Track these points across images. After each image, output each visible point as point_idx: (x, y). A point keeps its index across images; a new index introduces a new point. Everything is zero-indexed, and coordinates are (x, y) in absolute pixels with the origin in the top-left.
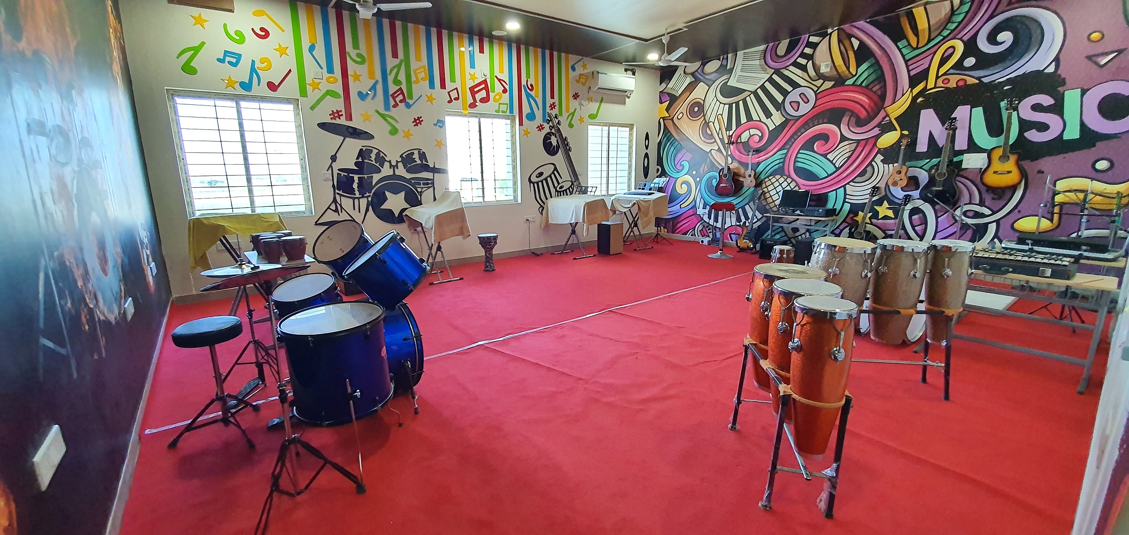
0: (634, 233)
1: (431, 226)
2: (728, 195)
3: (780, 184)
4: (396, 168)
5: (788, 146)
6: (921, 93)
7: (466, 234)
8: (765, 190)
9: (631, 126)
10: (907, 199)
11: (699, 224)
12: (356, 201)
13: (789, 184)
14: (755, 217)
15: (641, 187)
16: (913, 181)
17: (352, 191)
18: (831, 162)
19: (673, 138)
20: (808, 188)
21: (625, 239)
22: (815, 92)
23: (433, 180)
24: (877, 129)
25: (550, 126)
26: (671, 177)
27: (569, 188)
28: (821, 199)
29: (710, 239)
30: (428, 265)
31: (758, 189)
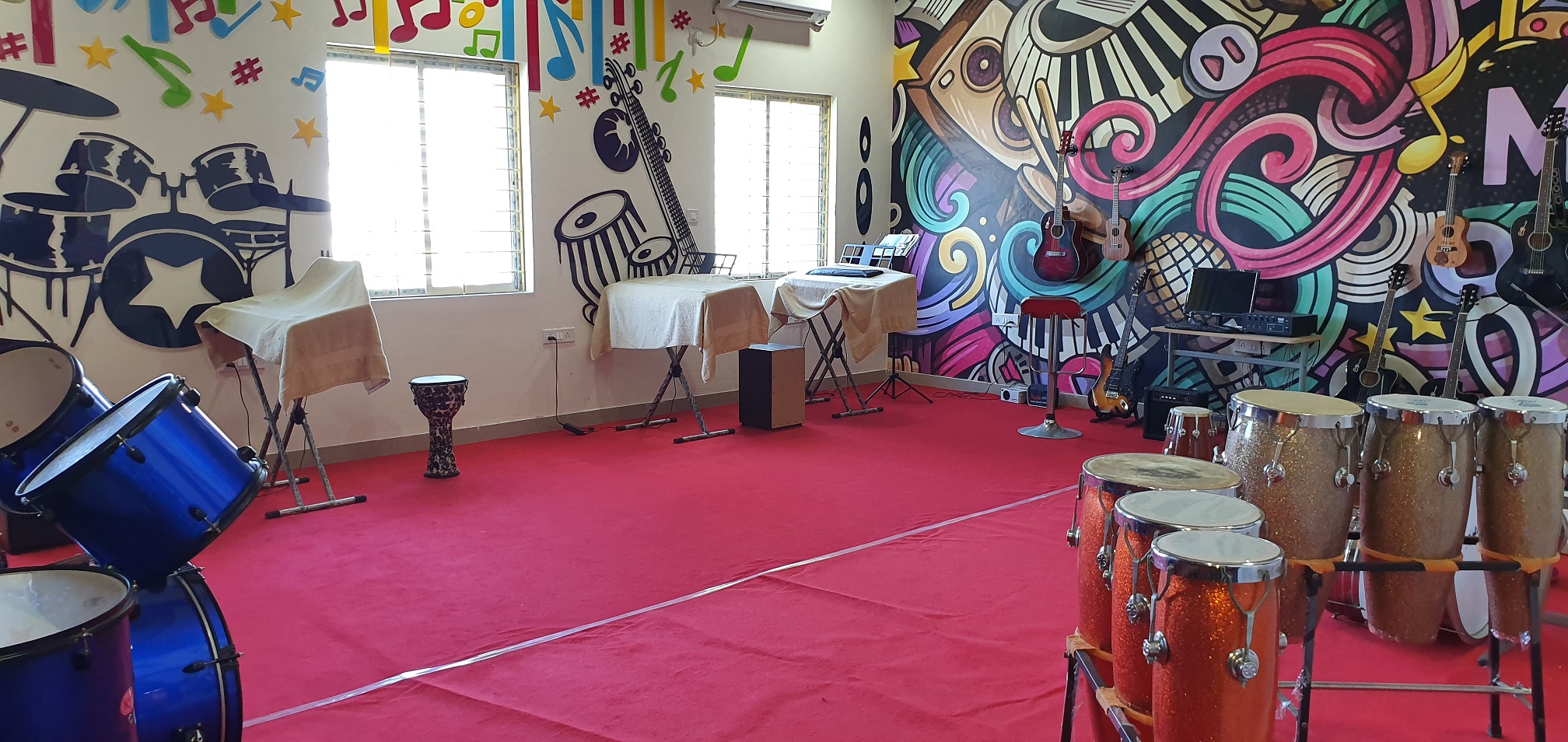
0: (832, 373)
1: (277, 354)
2: (1064, 279)
3: (1188, 255)
4: (179, 193)
5: (1201, 163)
6: (1486, 51)
7: (376, 377)
8: (1154, 267)
9: (824, 101)
10: (1471, 294)
11: (997, 350)
12: (57, 284)
13: (1208, 255)
14: (1132, 335)
15: (852, 257)
16: (1480, 255)
17: (43, 255)
18: (1301, 203)
19: (930, 135)
20: (1250, 265)
21: (811, 388)
22: (1256, 37)
23: (286, 228)
24: (1396, 129)
25: (613, 94)
26: (926, 230)
27: (664, 257)
28: (1284, 292)
29: (1025, 389)
30: (263, 466)
31: (1136, 264)
